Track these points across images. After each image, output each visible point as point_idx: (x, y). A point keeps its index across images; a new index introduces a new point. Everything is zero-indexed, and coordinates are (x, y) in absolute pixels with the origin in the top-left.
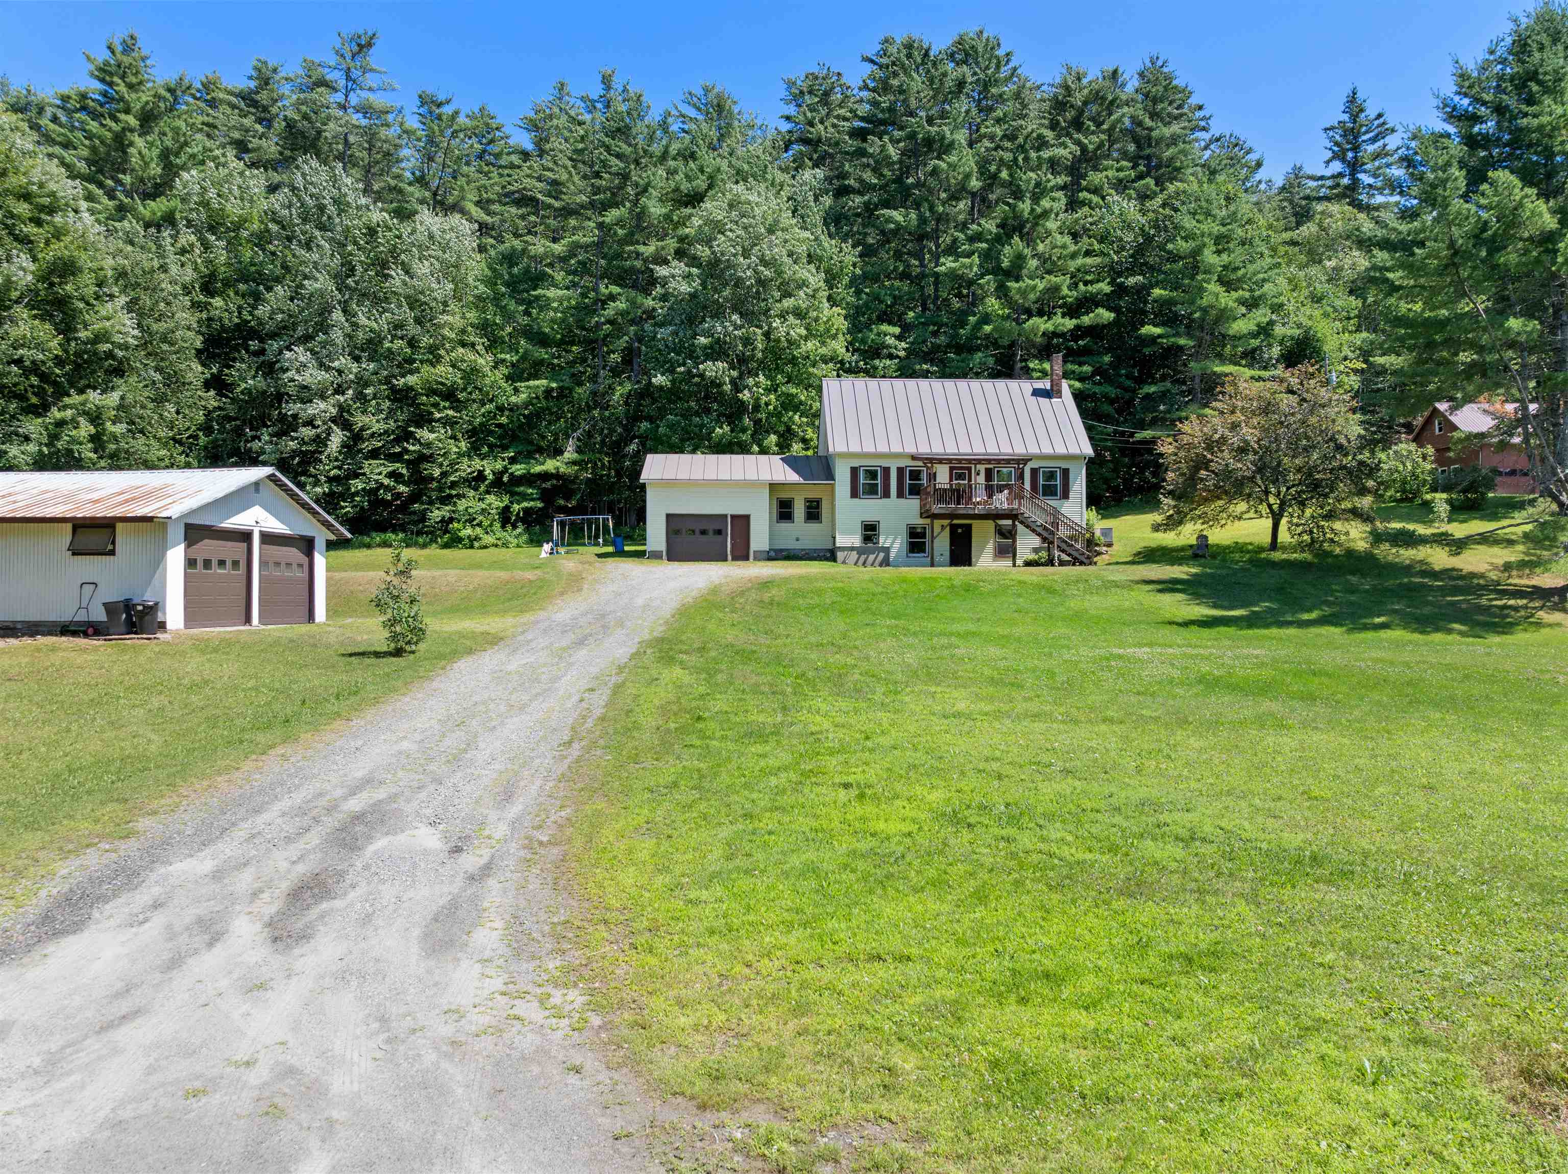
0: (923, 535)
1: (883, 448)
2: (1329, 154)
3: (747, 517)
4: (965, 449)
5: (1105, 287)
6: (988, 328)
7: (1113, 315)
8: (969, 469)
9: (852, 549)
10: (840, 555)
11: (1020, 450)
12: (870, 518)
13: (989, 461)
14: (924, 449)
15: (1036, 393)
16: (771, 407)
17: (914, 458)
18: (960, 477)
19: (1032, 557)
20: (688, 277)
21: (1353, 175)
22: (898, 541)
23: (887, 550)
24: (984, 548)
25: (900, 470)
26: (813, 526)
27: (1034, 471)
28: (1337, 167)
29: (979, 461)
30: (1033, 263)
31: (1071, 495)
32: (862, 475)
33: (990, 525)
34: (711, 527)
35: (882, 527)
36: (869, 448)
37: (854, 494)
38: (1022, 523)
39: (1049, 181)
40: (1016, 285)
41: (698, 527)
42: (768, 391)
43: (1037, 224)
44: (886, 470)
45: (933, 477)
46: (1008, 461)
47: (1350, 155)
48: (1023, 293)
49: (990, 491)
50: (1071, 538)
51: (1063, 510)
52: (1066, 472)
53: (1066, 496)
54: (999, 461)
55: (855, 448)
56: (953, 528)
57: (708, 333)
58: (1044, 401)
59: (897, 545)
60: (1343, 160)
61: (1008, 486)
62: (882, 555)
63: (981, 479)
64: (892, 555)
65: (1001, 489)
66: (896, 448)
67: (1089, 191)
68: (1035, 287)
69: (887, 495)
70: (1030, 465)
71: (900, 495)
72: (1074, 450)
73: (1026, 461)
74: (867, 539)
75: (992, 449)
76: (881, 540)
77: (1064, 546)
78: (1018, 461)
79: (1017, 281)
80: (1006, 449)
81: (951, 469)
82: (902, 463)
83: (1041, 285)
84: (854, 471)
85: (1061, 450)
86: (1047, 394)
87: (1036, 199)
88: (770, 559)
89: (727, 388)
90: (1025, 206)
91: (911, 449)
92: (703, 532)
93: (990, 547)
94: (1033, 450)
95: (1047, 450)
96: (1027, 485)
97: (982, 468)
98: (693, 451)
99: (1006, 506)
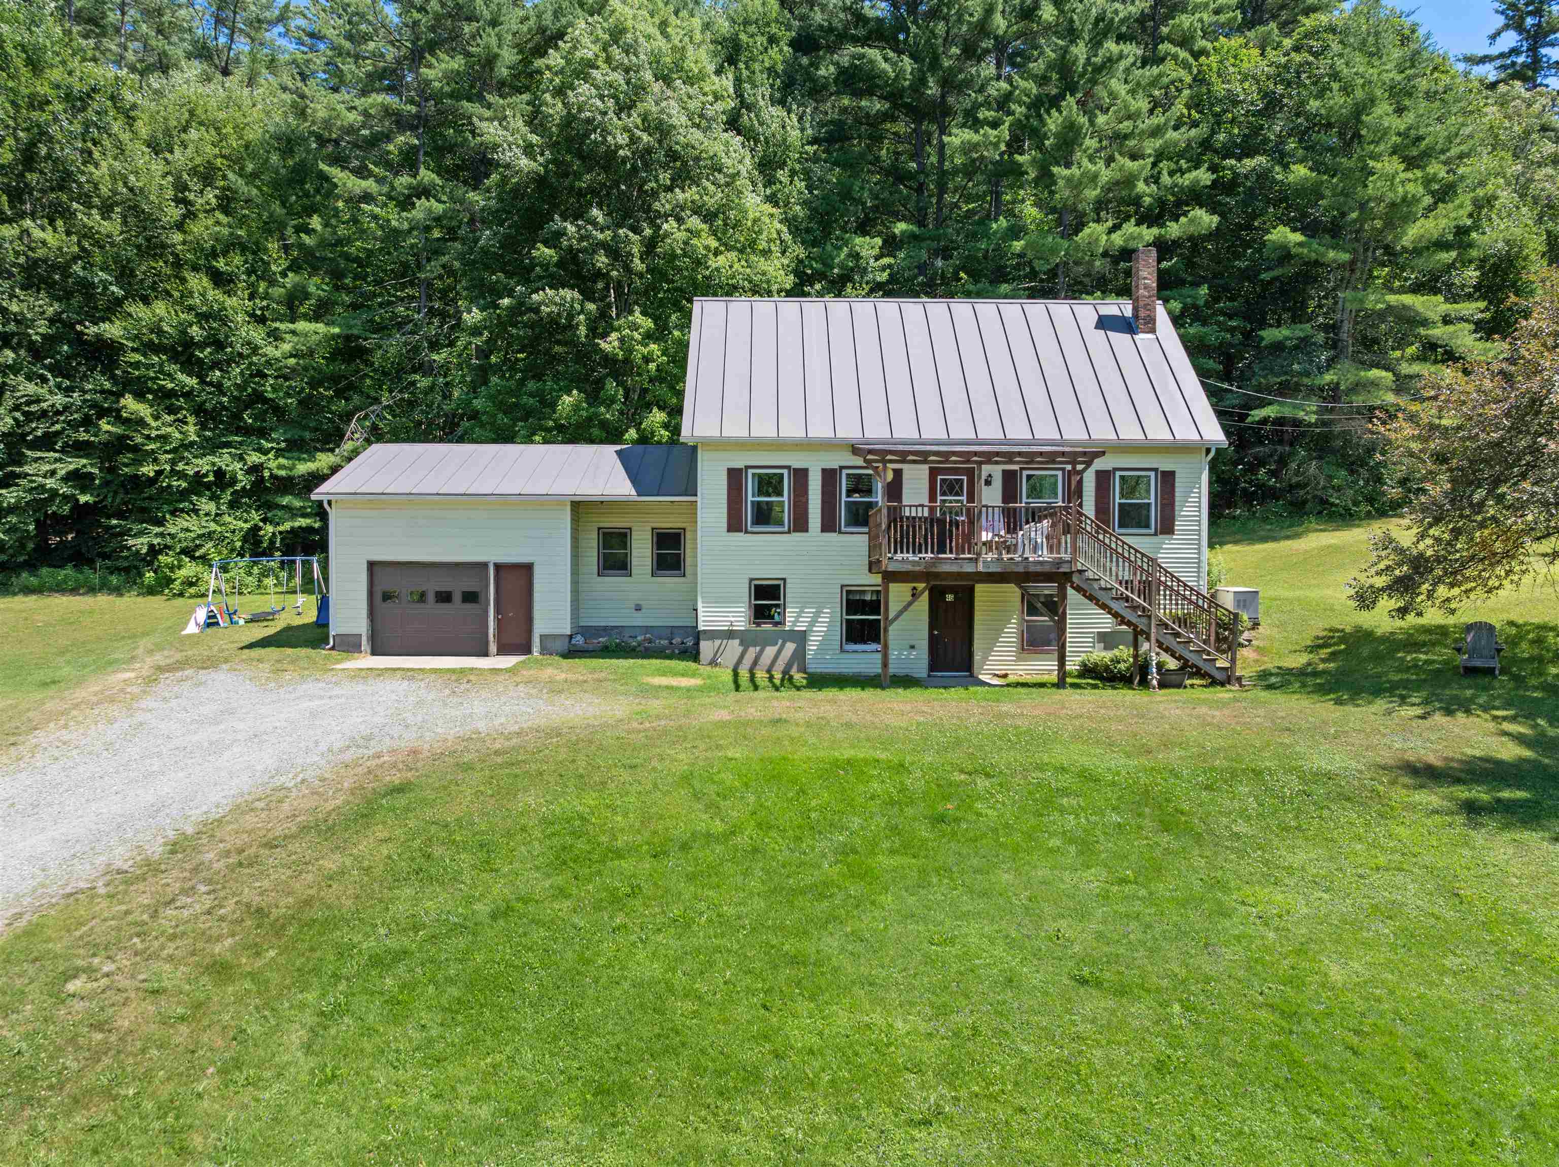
0: (874, 607)
1: (792, 430)
2: (1500, 21)
3: (527, 569)
4: (961, 431)
5: (1203, 176)
6: (1018, 245)
7: (1216, 219)
8: (970, 473)
9: (730, 634)
10: (707, 648)
11: (1074, 432)
12: (768, 572)
13: (1009, 457)
14: (876, 431)
15: (1104, 323)
16: (652, 366)
17: (855, 450)
18: (952, 488)
19: (1100, 655)
20: (529, 149)
21: (1533, 50)
22: (824, 619)
23: (801, 638)
24: (999, 632)
25: (830, 476)
26: (669, 582)
27: (1103, 478)
28: (1510, 39)
29: (989, 458)
30: (1091, 143)
31: (1179, 525)
32: (750, 486)
33: (1012, 592)
34: (458, 587)
35: (792, 592)
36: (764, 430)
37: (735, 524)
38: (1078, 589)
39: (1116, 12)
40: (1066, 172)
41: (433, 586)
42: (649, 336)
43: (1094, 82)
44: (801, 475)
45: (895, 490)
46: (1051, 458)
47: (1529, 21)
48: (1076, 185)
49: (1013, 521)
50: (1182, 621)
51: (1163, 558)
52: (1168, 478)
53: (1167, 528)
54: (1030, 458)
55: (735, 430)
56: (936, 595)
57: (553, 240)
58: (1120, 339)
59: (820, 628)
60: (1519, 27)
61: (1049, 512)
62: (790, 647)
63: (992, 496)
64: (812, 647)
65: (1034, 516)
66: (820, 430)
67: (1172, 42)
68: (1095, 177)
69: (800, 524)
70: (1100, 464)
71: (829, 525)
72: (1185, 433)
73: (1090, 457)
74: (761, 614)
75: (1018, 431)
76: (789, 619)
77: (1170, 641)
78: (1073, 458)
79: (1068, 165)
80: (1046, 431)
81: (933, 473)
82: (834, 461)
83: (1106, 175)
84: (735, 476)
85: (1158, 433)
86: (1128, 326)
87: (1096, 43)
88: (572, 653)
89: (583, 331)
90: (1080, 51)
91: (849, 431)
92: (444, 597)
93: (1011, 632)
94: (1102, 432)
95: (1130, 432)
96: (1089, 508)
97: (996, 471)
98: (529, 440)
99: (1045, 555)
